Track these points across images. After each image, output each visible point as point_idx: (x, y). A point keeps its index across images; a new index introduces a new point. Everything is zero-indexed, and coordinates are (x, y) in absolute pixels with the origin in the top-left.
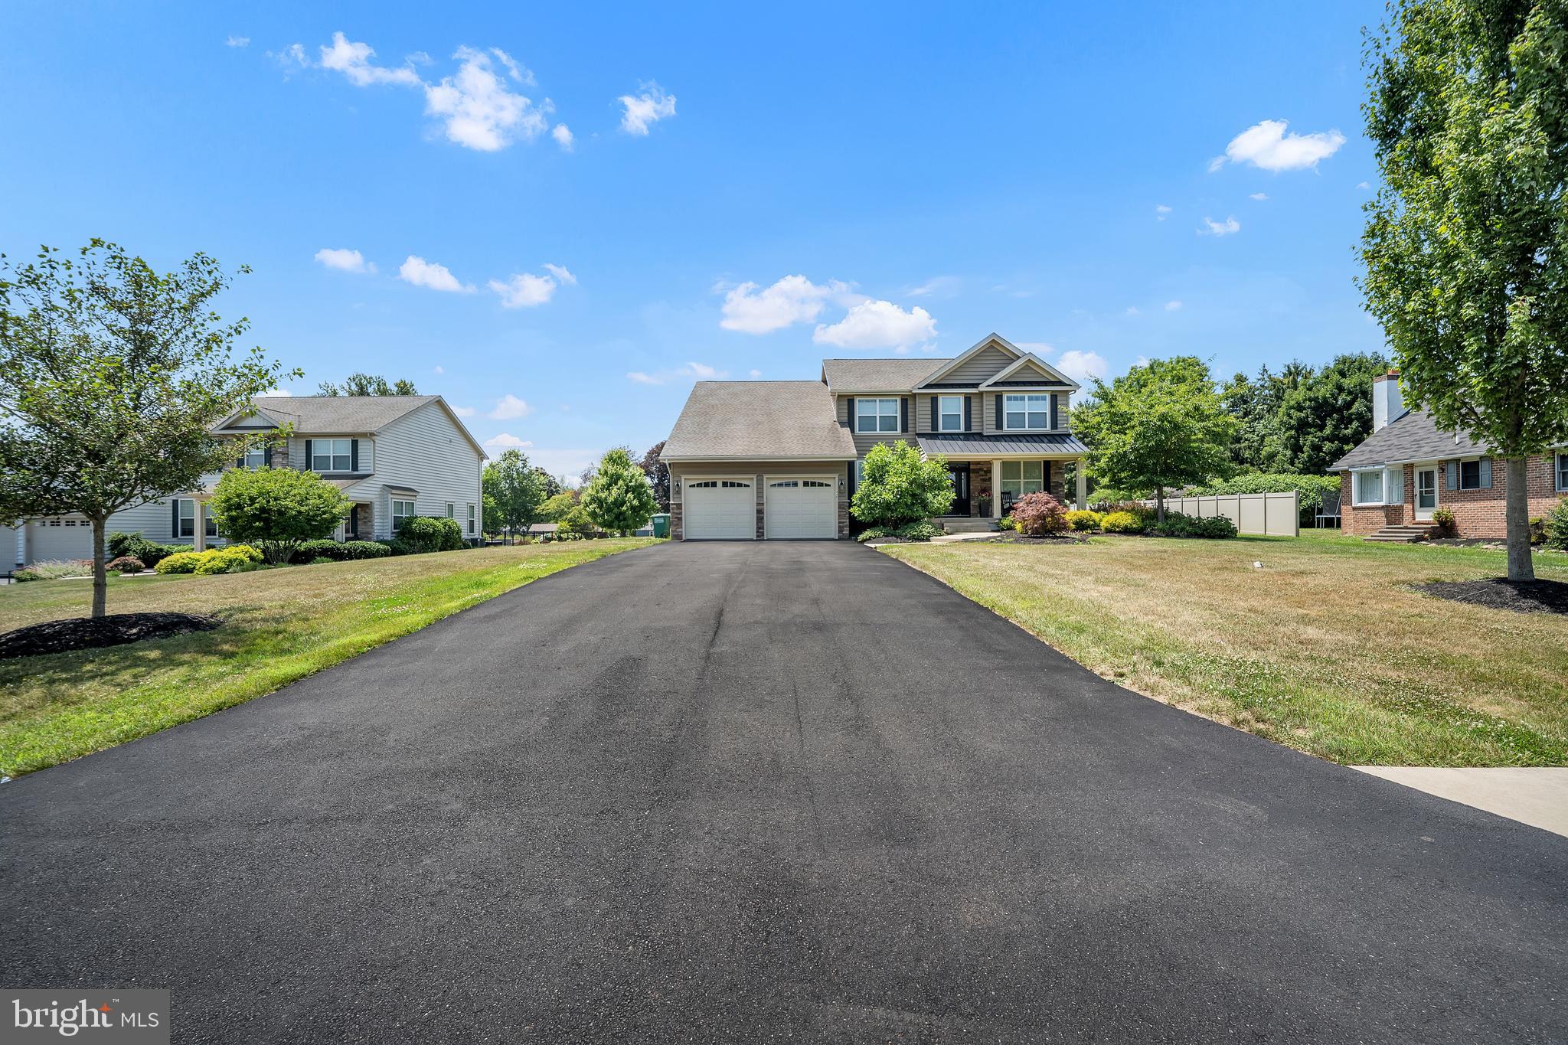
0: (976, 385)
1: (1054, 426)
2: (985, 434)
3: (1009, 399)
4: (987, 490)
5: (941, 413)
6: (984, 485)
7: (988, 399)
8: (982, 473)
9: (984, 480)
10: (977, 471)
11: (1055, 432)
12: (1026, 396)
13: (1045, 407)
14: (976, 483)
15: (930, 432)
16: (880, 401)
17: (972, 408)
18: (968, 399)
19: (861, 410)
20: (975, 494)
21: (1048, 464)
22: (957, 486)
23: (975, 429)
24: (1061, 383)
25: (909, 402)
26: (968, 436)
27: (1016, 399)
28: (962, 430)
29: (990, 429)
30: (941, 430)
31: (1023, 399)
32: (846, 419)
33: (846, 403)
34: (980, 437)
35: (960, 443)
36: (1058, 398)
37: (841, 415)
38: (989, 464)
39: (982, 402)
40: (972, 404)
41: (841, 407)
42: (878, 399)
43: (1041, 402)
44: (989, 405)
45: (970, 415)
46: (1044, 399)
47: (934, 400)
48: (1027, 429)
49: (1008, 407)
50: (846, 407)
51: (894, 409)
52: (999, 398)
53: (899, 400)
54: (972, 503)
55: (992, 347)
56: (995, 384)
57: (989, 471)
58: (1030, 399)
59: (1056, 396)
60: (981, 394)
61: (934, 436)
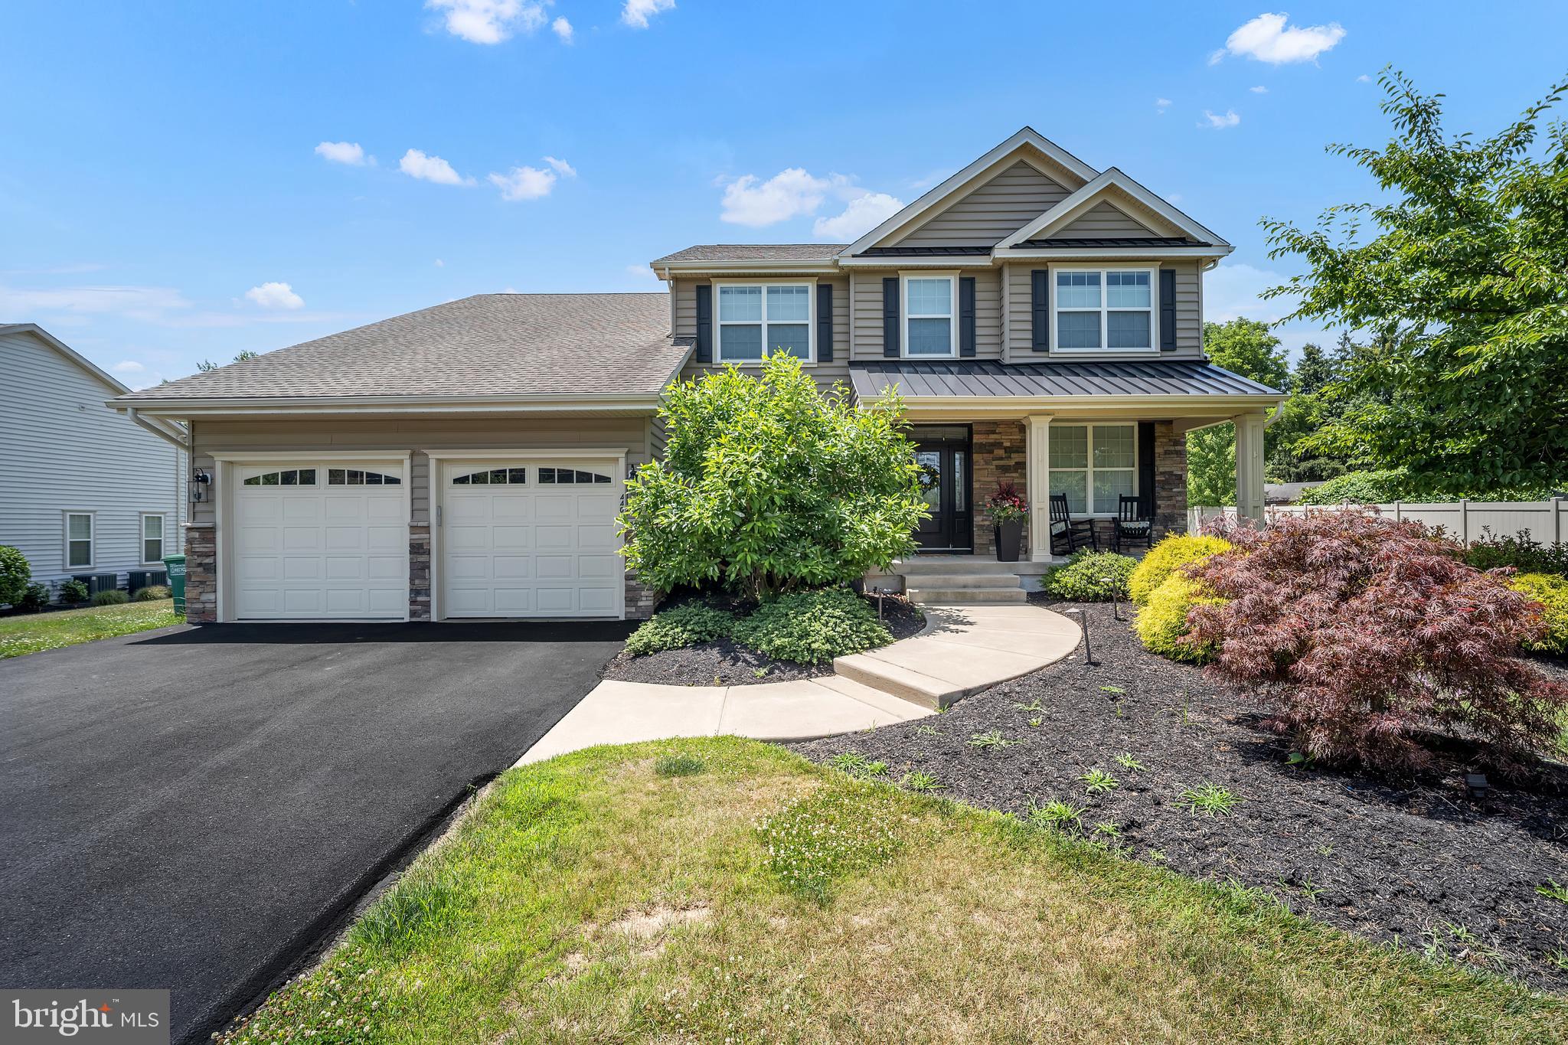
0: (986, 251)
1: (1169, 340)
2: (1007, 361)
3: (1063, 280)
4: (1014, 492)
5: (906, 314)
6: (1005, 480)
7: (1015, 280)
8: (1001, 452)
9: (1005, 469)
10: (988, 448)
11: (1169, 356)
12: (1104, 272)
13: (1147, 300)
14: (986, 477)
15: (882, 358)
16: (770, 291)
17: (978, 305)
18: (967, 285)
19: (726, 310)
20: (983, 499)
21: (1148, 430)
22: (941, 479)
23: (983, 352)
24: (1184, 241)
25: (836, 294)
26: (968, 365)
27: (1079, 280)
28: (954, 354)
29: (1018, 349)
30: (905, 354)
31: (1095, 280)
32: (694, 330)
33: (694, 295)
34: (998, 366)
35: (950, 379)
36: (1178, 279)
37: (681, 322)
38: (1020, 427)
39: (1000, 290)
40: (978, 296)
41: (682, 304)
42: (764, 287)
43: (1137, 288)
44: (1016, 295)
45: (973, 318)
46: (1143, 280)
47: (891, 286)
48: (1105, 349)
49: (1061, 300)
50: (694, 304)
51: (804, 311)
52: (1039, 277)
53: (811, 287)
54: (978, 519)
55: (1022, 164)
56: (1030, 243)
57: (1020, 447)
58: (1113, 280)
59: (1172, 273)
60: (997, 272)
61: (891, 364)
